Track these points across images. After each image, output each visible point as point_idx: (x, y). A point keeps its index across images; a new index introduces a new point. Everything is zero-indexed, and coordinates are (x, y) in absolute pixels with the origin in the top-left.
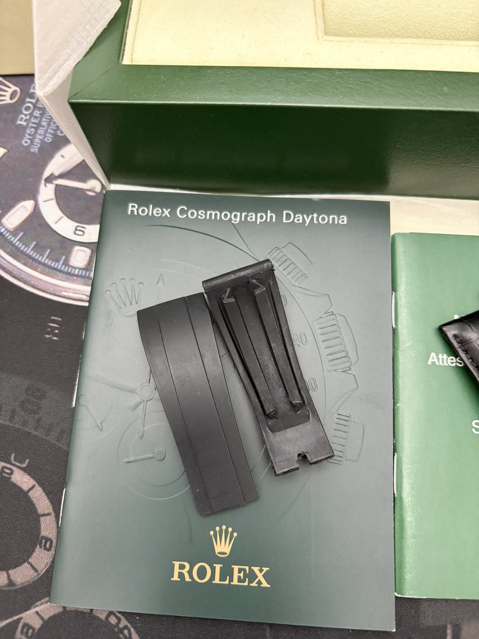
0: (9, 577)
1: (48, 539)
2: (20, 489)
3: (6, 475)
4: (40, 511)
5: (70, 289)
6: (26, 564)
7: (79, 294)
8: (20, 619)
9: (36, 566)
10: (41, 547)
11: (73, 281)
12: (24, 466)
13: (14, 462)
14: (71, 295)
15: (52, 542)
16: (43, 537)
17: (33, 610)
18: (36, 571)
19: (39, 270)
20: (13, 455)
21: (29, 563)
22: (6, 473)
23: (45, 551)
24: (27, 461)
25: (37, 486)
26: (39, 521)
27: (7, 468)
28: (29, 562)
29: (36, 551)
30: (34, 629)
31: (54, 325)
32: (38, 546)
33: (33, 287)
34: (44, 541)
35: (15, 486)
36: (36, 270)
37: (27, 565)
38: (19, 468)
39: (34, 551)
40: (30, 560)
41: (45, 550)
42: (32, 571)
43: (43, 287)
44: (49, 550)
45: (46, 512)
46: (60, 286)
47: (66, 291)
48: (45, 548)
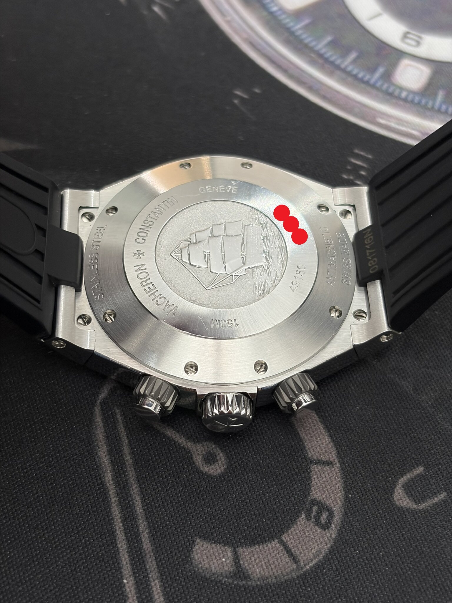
0: (236, 558)
1: (323, 507)
4: (313, 454)
5: (391, 116)
6: (275, 543)
9: (296, 552)
10: (308, 518)
11: (396, 106)
14: (393, 125)
15: (331, 514)
16: (314, 502)
18: (295, 560)
21: (282, 542)
23: (317, 528)
26: (308, 471)
28: (282, 540)
29: (299, 523)
31: (358, 162)
32: (303, 516)
33: (324, 98)
34: (315, 508)
37: (278, 545)
39: (293, 522)
40: (285, 538)
41: (317, 525)
42: (288, 559)
44: (326, 527)
45: (324, 458)
47: (383, 118)
48: (317, 522)
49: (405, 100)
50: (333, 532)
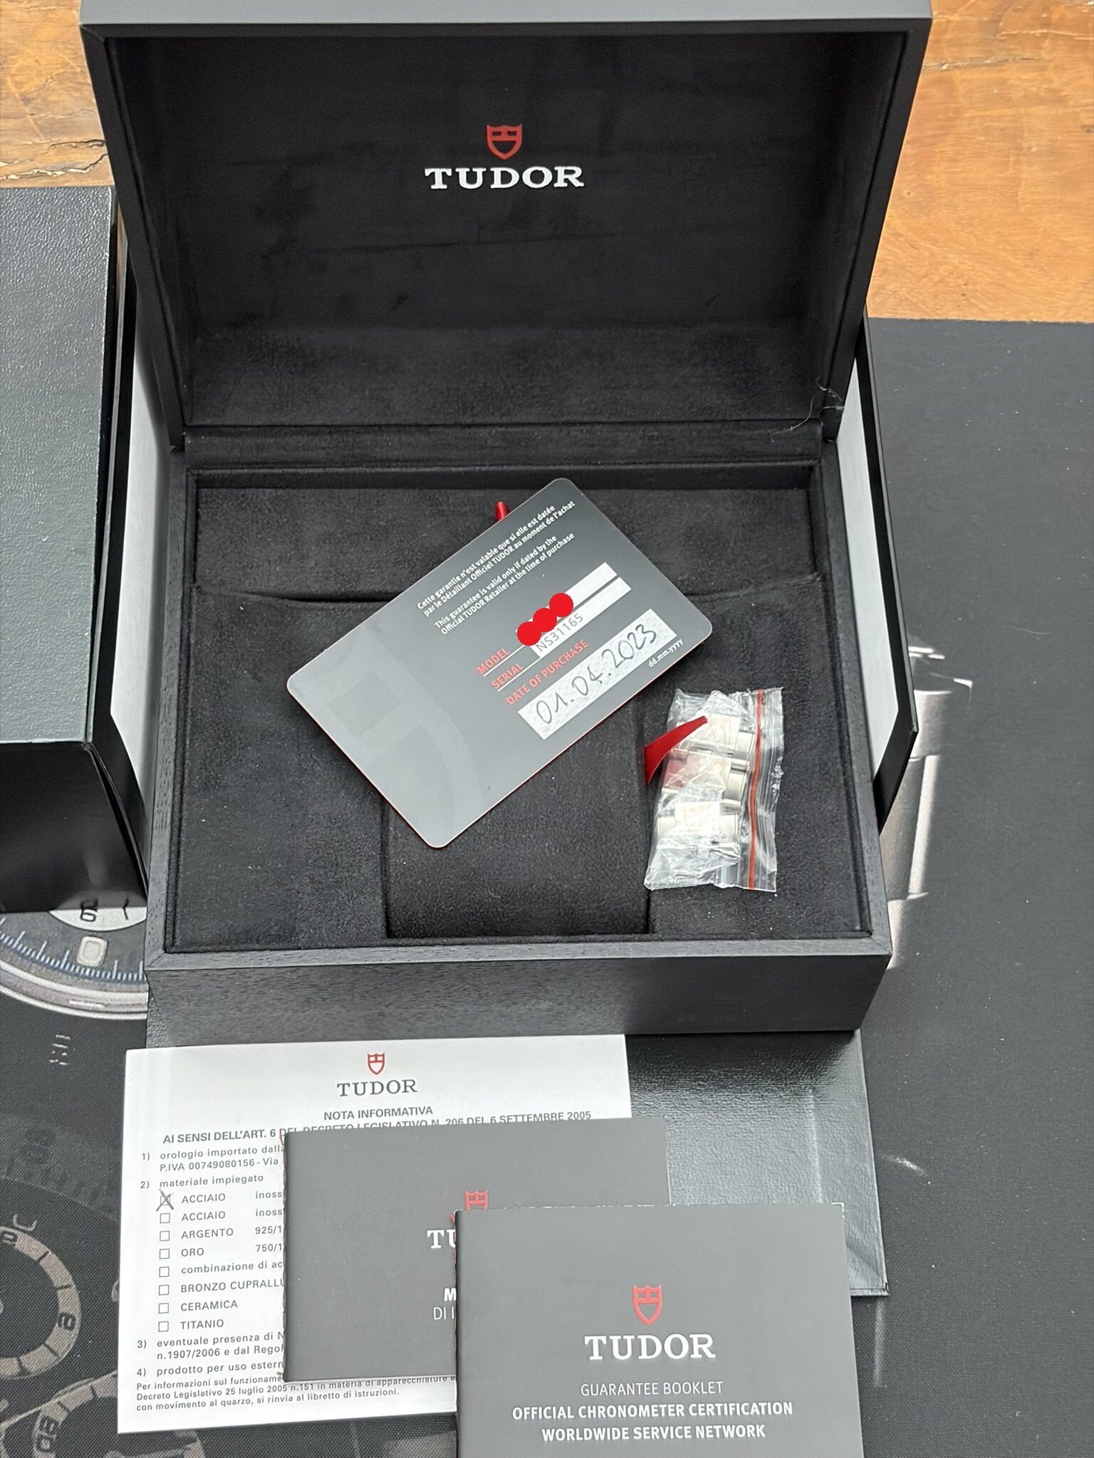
0: (20, 1364)
1: (68, 1316)
2: (30, 1259)
3: (8, 1242)
4: (57, 1283)
5: (80, 996)
6: (42, 1347)
7: (93, 1002)
8: (37, 1413)
9: (55, 1349)
10: (60, 1326)
11: (83, 986)
12: (32, 1229)
13: (17, 1226)
14: (82, 1004)
15: (74, 1320)
16: (62, 1315)
17: (54, 1401)
18: (56, 1354)
19: (33, 971)
20: (15, 1216)
21: (46, 1346)
22: (8, 1239)
23: (66, 1330)
24: (35, 1223)
25: (50, 1253)
26: (56, 1296)
27: (9, 1233)
28: (46, 1344)
29: (54, 1330)
30: (56, 1424)
31: (60, 1046)
32: (57, 1325)
33: (26, 995)
34: (63, 1318)
35: (21, 1255)
36: (28, 971)
37: (44, 1348)
38: (24, 1232)
39: (51, 1331)
40: (47, 1342)
42: (51, 1355)
43: (40, 995)
44: (71, 1328)
45: (65, 1284)
46: (65, 993)
47: (74, 1000)
48: (66, 1327)
49: (89, 978)
50: (76, 1330)
